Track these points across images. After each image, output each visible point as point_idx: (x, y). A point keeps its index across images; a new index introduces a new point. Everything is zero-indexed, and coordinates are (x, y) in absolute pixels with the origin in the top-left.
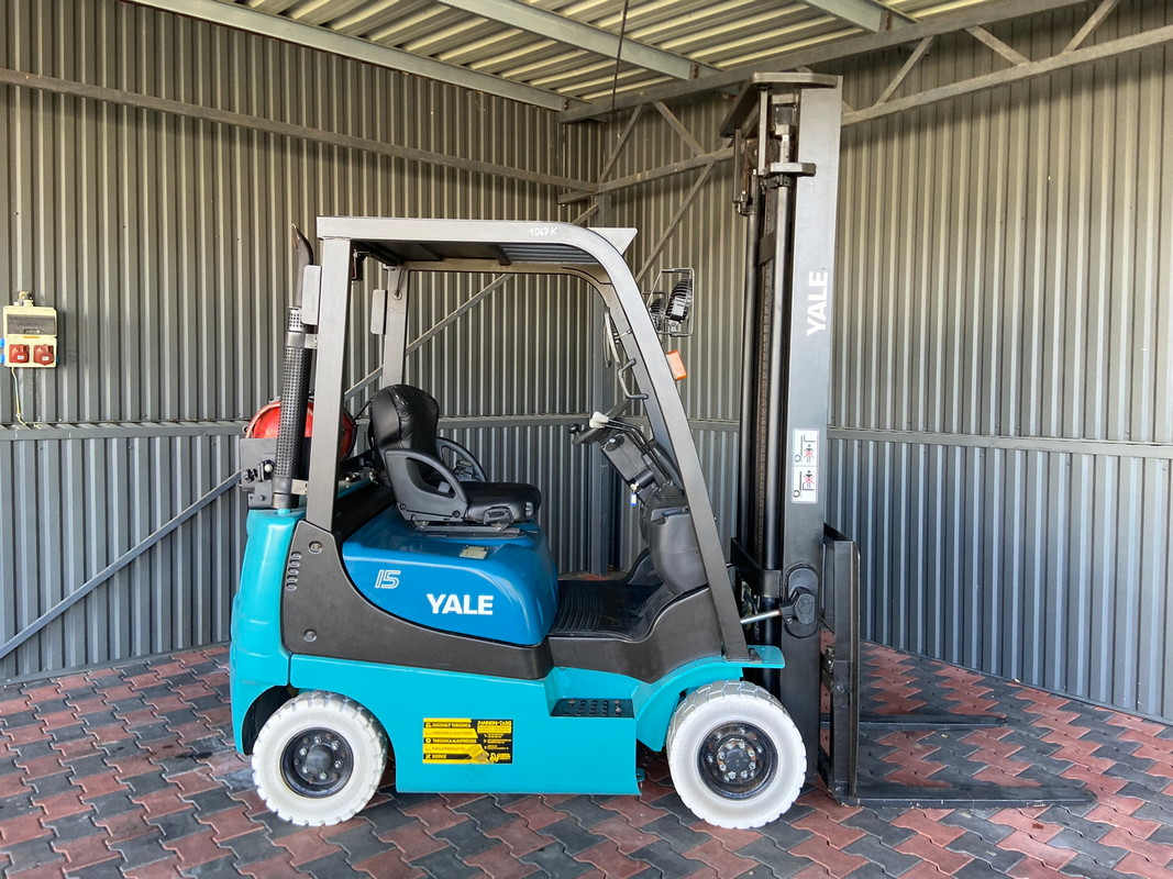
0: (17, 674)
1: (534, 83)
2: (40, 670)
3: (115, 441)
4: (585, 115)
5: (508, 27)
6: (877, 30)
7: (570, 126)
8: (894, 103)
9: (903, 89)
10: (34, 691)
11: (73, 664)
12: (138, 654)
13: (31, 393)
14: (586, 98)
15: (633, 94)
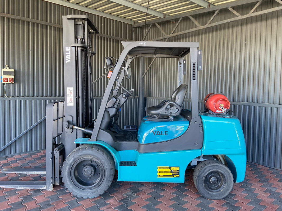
0: (5, 155)
1: (127, 18)
2: (10, 154)
3: (28, 101)
4: (139, 26)
5: (121, 5)
6: (207, 7)
7: (135, 28)
8: (210, 24)
9: (213, 21)
10: (9, 158)
11: (18, 152)
12: (33, 150)
13: (8, 89)
14: (139, 22)
15: (150, 21)
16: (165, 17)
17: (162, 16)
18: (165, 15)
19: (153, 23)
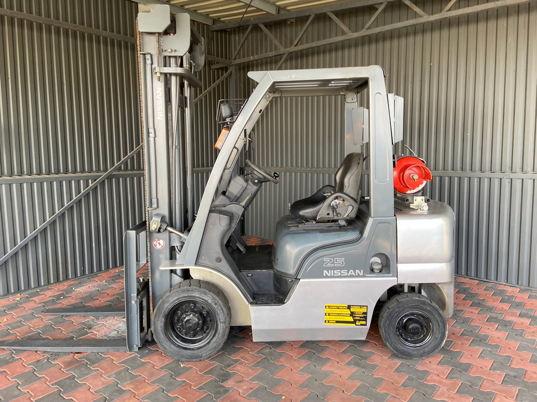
3: (14, 185)
8: (371, 30)
12: (33, 287)
14: (222, 19)
15: (249, 19)
16: (278, 13)
17: (273, 11)
18: (279, 9)
19: (254, 24)
